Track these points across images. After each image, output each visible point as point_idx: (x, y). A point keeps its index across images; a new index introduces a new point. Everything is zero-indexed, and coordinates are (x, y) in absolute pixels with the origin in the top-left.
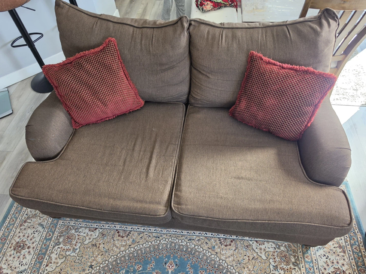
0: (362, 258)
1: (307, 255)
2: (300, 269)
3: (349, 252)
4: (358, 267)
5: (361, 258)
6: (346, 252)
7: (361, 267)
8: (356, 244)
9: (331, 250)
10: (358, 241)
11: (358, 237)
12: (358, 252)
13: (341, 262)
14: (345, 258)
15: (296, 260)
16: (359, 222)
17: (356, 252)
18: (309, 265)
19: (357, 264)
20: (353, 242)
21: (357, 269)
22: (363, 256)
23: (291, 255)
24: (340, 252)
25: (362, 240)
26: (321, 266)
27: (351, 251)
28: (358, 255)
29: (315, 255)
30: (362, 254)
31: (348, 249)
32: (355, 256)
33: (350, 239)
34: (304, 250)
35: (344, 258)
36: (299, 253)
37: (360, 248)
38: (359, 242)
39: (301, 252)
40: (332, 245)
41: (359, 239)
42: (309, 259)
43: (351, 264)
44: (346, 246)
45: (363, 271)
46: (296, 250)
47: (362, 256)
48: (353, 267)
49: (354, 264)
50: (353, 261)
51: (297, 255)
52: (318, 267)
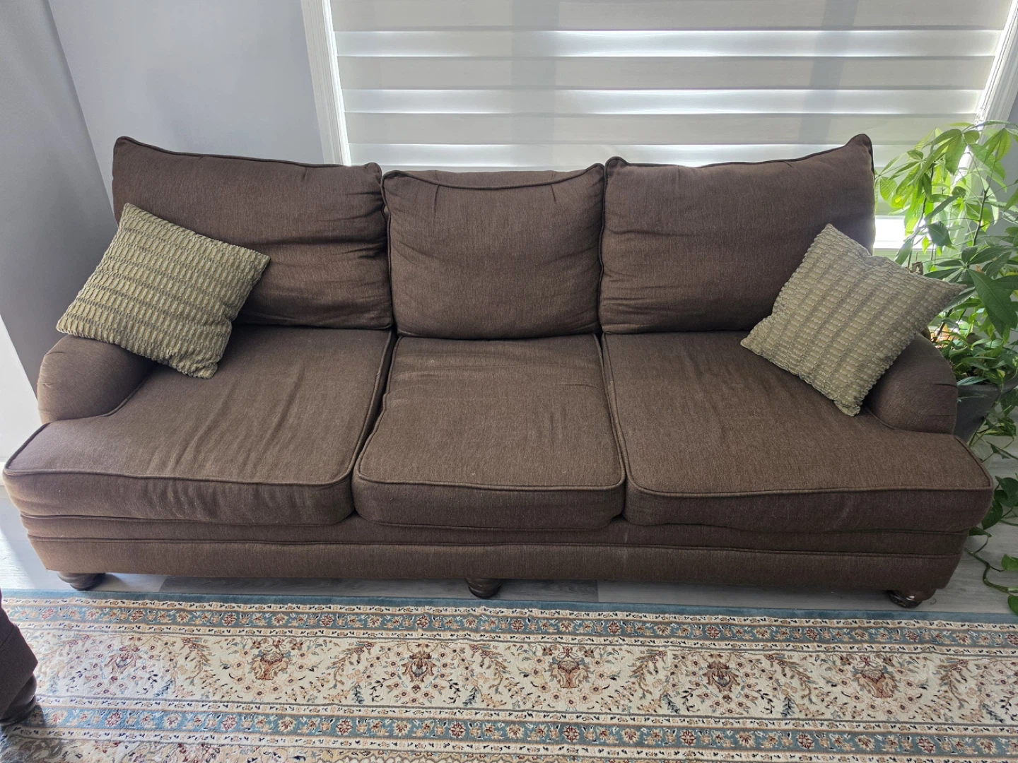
0: (116, 608)
1: (51, 717)
2: (73, 741)
3: (92, 629)
4: (126, 621)
5: (115, 611)
6: (88, 633)
7: (130, 615)
8: (84, 612)
9: (68, 663)
10: (82, 607)
11: (74, 603)
12: (100, 612)
13: (102, 649)
14: (98, 639)
15: (48, 746)
16: (47, 593)
17: (100, 617)
18: (74, 718)
19: (119, 621)
20: (78, 615)
21: (131, 623)
22: (112, 605)
23: (31, 755)
24: (83, 645)
25: (83, 599)
26: (90, 691)
27: (92, 624)
28: (105, 615)
29: (61, 700)
30: (109, 607)
31: (86, 629)
32: (104, 620)
33: (70, 619)
34: (36, 722)
35: (97, 642)
36: (38, 736)
37: (96, 608)
38: (85, 604)
39: (37, 730)
40: (61, 658)
41: (79, 602)
42: (62, 715)
43: (116, 632)
44: (80, 631)
45: (138, 615)
46: (27, 740)
47: (111, 609)
48: (122, 629)
49: (118, 626)
50: (112, 625)
51: (37, 743)
52: (87, 698)
